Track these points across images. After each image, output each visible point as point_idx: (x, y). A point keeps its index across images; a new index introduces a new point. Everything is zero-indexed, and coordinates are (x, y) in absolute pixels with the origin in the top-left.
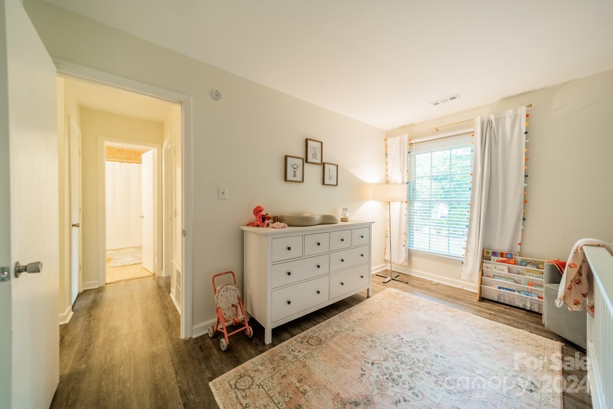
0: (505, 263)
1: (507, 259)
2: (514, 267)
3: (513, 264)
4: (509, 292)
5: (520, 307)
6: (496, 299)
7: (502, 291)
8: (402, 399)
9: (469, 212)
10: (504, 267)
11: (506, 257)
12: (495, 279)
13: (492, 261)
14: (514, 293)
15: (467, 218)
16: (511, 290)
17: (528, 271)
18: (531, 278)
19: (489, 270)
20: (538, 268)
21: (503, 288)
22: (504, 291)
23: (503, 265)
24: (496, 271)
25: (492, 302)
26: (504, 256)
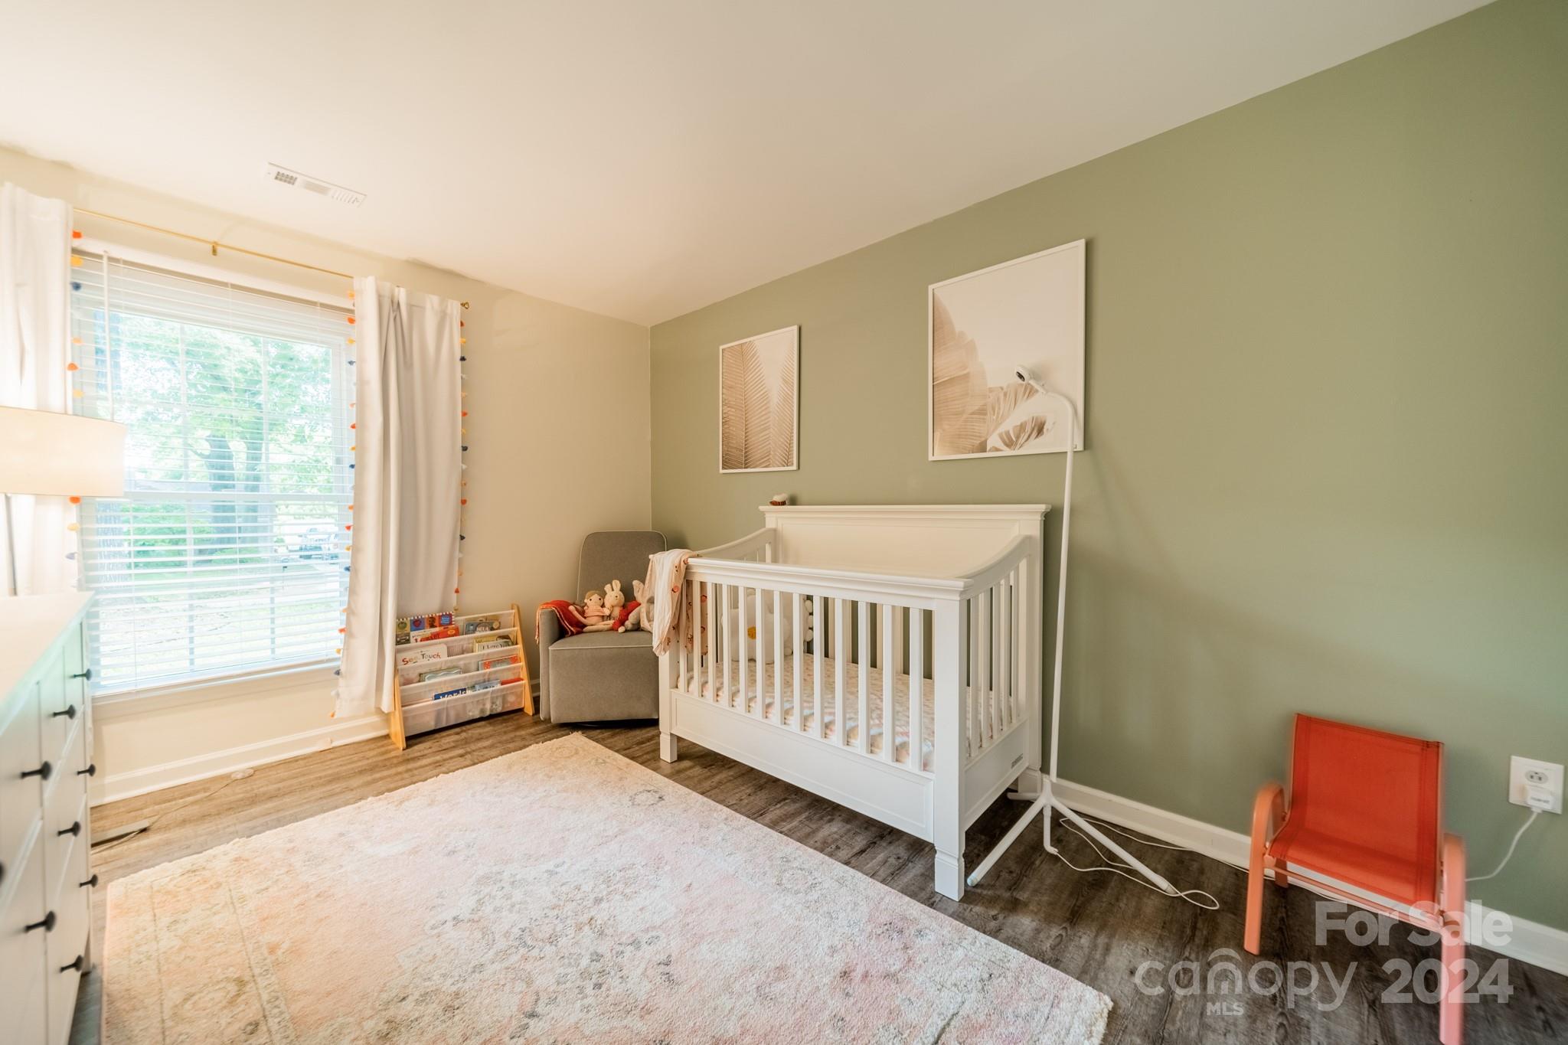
0: (439, 638)
1: (442, 628)
2: (456, 640)
3: (453, 636)
4: (455, 696)
5: (475, 718)
6: (432, 726)
7: (444, 702)
8: (662, 968)
9: (352, 528)
10: (440, 647)
11: (440, 625)
12: (427, 682)
13: (413, 643)
14: (464, 695)
15: (346, 546)
16: (457, 692)
17: (479, 640)
18: (486, 651)
19: (410, 665)
20: (492, 629)
21: (443, 695)
22: (446, 699)
23: (436, 644)
24: (425, 662)
25: (427, 737)
26: (436, 623)
